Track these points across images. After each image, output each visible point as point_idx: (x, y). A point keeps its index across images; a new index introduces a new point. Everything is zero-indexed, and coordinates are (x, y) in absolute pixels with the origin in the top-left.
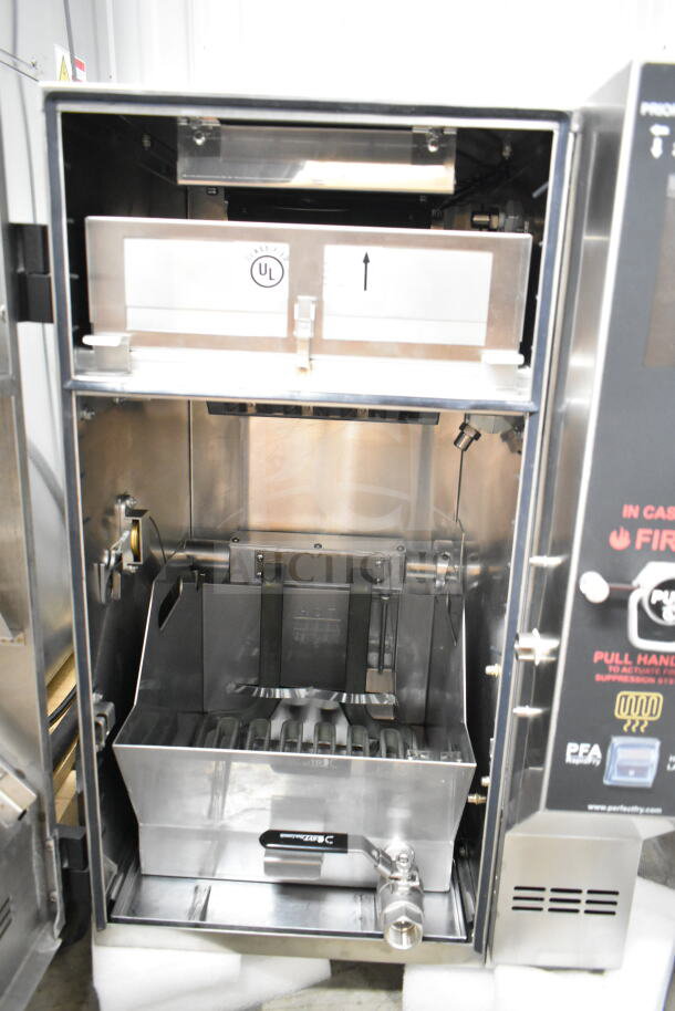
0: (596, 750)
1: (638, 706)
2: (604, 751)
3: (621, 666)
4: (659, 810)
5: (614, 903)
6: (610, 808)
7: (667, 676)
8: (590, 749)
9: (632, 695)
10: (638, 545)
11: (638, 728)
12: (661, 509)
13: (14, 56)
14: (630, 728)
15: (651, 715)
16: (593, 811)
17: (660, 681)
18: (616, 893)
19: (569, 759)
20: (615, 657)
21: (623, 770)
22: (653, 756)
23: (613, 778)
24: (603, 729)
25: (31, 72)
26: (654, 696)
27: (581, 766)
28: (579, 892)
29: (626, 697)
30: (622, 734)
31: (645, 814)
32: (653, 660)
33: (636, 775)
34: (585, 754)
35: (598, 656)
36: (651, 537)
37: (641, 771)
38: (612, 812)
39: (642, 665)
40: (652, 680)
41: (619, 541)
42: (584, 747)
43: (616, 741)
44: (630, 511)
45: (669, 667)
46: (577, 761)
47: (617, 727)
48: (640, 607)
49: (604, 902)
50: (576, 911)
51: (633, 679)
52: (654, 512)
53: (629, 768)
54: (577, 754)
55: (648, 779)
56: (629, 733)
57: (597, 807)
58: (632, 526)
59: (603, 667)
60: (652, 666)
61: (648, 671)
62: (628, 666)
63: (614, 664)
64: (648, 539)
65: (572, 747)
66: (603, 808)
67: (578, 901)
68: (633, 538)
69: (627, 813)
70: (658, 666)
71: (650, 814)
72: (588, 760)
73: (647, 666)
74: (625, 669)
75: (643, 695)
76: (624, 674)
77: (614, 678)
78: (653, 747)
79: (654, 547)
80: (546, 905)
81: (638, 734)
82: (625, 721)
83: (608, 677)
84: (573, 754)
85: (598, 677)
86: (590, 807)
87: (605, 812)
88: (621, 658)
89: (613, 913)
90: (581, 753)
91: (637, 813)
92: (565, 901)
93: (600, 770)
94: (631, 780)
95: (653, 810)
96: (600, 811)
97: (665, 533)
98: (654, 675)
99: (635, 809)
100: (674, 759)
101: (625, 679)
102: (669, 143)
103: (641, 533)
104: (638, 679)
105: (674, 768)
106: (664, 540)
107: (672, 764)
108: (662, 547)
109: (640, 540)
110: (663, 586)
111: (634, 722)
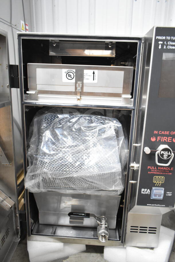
0: (149, 190)
1: (159, 179)
2: (151, 191)
3: (154, 170)
4: (164, 206)
5: (156, 231)
6: (152, 205)
7: (165, 172)
8: (147, 190)
9: (157, 177)
10: (158, 141)
11: (159, 185)
12: (163, 132)
13: (11, 23)
14: (157, 185)
15: (162, 182)
16: (148, 206)
17: (164, 174)
18: (156, 228)
19: (142, 193)
20: (153, 168)
21: (155, 195)
22: (163, 192)
23: (153, 197)
24: (150, 185)
25: (15, 27)
26: (162, 177)
27: (145, 194)
28: (147, 228)
29: (156, 177)
30: (155, 186)
32: (162, 168)
33: (159, 197)
34: (146, 191)
35: (149, 167)
36: (161, 138)
37: (160, 196)
38: (153, 206)
39: (159, 170)
41: (153, 139)
43: (153, 188)
44: (156, 132)
45: (166, 170)
46: (144, 193)
47: (154, 185)
48: (158, 155)
49: (153, 230)
50: (146, 233)
51: (157, 173)
52: (161, 133)
53: (157, 195)
54: (144, 191)
55: (162, 198)
56: (157, 186)
57: (149, 205)
58: (156, 136)
59: (150, 170)
60: (162, 170)
61: (161, 171)
62: (156, 170)
63: (152, 169)
64: (160, 139)
65: (143, 190)
66: (151, 205)
67: (146, 230)
68: (156, 139)
69: (156, 206)
70: (163, 170)
71: (162, 206)
72: (147, 193)
73: (160, 170)
74: (155, 171)
75: (160, 177)
76: (155, 172)
77: (153, 173)
78: (162, 190)
79: (162, 141)
80: (139, 231)
81: (159, 186)
82: (156, 183)
83: (151, 173)
84: (143, 191)
85: (149, 173)
86: (148, 205)
88: (154, 168)
89: (155, 233)
90: (145, 191)
91: (159, 206)
92: (143, 230)
93: (149, 196)
94: (157, 198)
95: (163, 206)
96: (150, 206)
97: (164, 137)
98: (163, 172)
99: (159, 205)
100: (168, 193)
101: (155, 173)
102: (163, 45)
103: (158, 137)
104: (158, 173)
105: (168, 195)
106: (164, 139)
107: (167, 194)
108: (164, 141)
109: (158, 139)
110: (163, 150)
111: (158, 183)
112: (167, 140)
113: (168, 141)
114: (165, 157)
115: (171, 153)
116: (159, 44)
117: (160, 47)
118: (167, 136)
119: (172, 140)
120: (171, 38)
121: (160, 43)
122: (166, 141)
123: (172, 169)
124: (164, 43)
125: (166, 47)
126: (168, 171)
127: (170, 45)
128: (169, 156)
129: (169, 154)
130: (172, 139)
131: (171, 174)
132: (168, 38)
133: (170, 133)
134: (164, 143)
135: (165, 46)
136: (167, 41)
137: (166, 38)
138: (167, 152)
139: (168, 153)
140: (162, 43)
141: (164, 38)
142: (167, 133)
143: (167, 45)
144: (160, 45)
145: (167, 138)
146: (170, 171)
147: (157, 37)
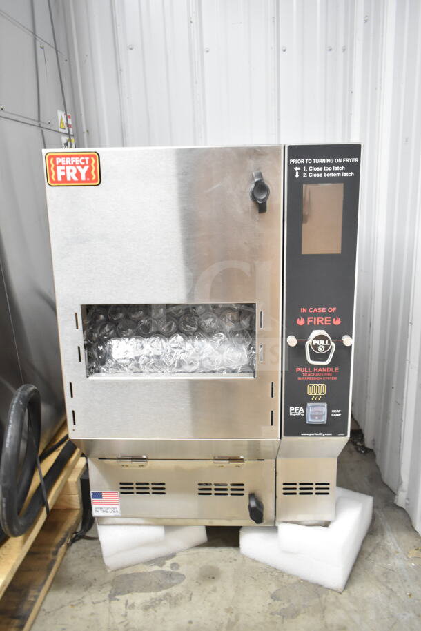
0: (302, 409)
1: (316, 390)
2: (305, 410)
4: (331, 434)
5: (328, 489)
6: (310, 434)
7: (326, 376)
8: (299, 409)
9: (313, 385)
10: (308, 324)
11: (317, 399)
12: (315, 309)
13: (39, 120)
14: (314, 399)
15: (322, 393)
16: (304, 436)
17: (324, 379)
18: (328, 484)
19: (291, 414)
20: (305, 370)
21: (313, 417)
22: (325, 410)
23: (310, 420)
24: (303, 401)
25: (48, 127)
26: (322, 385)
27: (296, 416)
28: (312, 484)
29: (311, 386)
30: (311, 401)
31: (325, 436)
32: (320, 370)
33: (319, 419)
34: (297, 411)
35: (298, 369)
36: (313, 320)
37: (320, 417)
38: (311, 436)
39: (316, 372)
40: (321, 378)
41: (301, 322)
42: (296, 409)
43: (309, 405)
44: (304, 310)
45: (327, 373)
46: (294, 415)
47: (309, 399)
48: (309, 346)
49: (323, 489)
50: (312, 493)
51: (313, 378)
52: (313, 310)
53: (316, 416)
54: (294, 411)
55: (324, 420)
56: (314, 401)
57: (305, 434)
58: (305, 316)
59: (300, 374)
60: (320, 372)
61: (318, 374)
63: (304, 372)
65: (291, 409)
66: (307, 434)
67: (312, 489)
68: (306, 321)
69: (317, 436)
70: (322, 372)
72: (299, 414)
74: (309, 374)
75: (318, 385)
76: (309, 376)
77: (305, 378)
78: (324, 406)
79: (315, 324)
80: (298, 491)
81: (318, 401)
82: (311, 396)
83: (302, 378)
84: (292, 411)
85: (299, 378)
86: (302, 434)
87: (309, 436)
88: (307, 369)
89: (328, 494)
90: (296, 411)
91: (321, 436)
92: (306, 489)
93: (303, 418)
94: (317, 421)
95: (328, 434)
96: (306, 436)
97: (318, 318)
98: (322, 376)
99: (320, 434)
100: (335, 411)
101: (310, 378)
102: (301, 172)
103: (309, 318)
104: (315, 378)
105: (335, 415)
106: (318, 321)
107: (333, 413)
108: (318, 324)
109: (309, 321)
110: (317, 338)
111: (315, 396)
112: (324, 322)
113: (326, 324)
114: (321, 350)
115: (329, 342)
116: (295, 171)
117: (297, 176)
118: (323, 315)
119: (331, 322)
120: (313, 161)
121: (296, 169)
122: (322, 324)
123: (336, 370)
124: (302, 169)
125: (307, 175)
126: (331, 375)
127: (312, 172)
128: (327, 347)
129: (327, 344)
130: (332, 319)
131: (335, 378)
132: (309, 161)
133: (327, 310)
134: (319, 327)
135: (305, 174)
136: (308, 165)
137: (305, 161)
138: (323, 341)
139: (325, 343)
140: (299, 169)
141: (302, 161)
142: (323, 311)
143: (308, 172)
144: (297, 173)
145: (323, 319)
146: (334, 374)
147: (291, 161)
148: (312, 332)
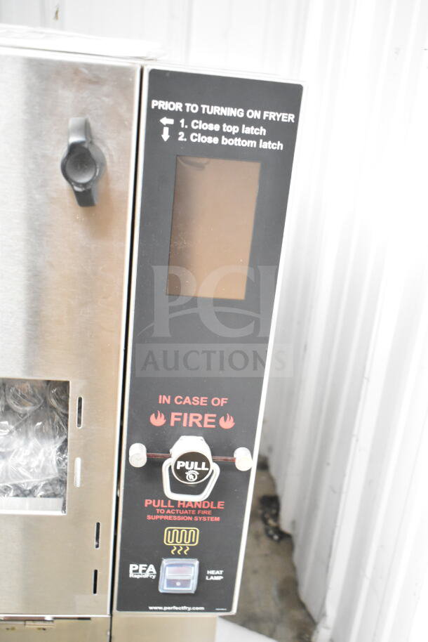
0: (152, 568)
1: (182, 536)
2: (158, 569)
3: (166, 509)
4: (202, 608)
6: (165, 608)
7: (201, 515)
8: (147, 568)
9: (175, 529)
10: (172, 424)
11: (182, 552)
12: (188, 398)
14: (176, 552)
15: (191, 543)
16: (154, 610)
17: (196, 519)
19: (131, 575)
20: (161, 503)
21: (171, 583)
22: (194, 570)
23: (164, 588)
24: (156, 554)
26: (192, 529)
27: (142, 579)
29: (171, 530)
30: (170, 556)
31: (192, 611)
33: (182, 586)
34: (144, 571)
35: (147, 502)
36: (182, 417)
37: (186, 583)
38: (167, 611)
39: (182, 508)
40: (190, 518)
41: (157, 421)
42: (141, 567)
43: (165, 562)
44: (164, 399)
45: (202, 509)
46: (138, 577)
47: (167, 552)
51: (175, 518)
52: (183, 400)
53: (176, 581)
54: (137, 571)
55: (192, 588)
56: (176, 556)
57: (156, 608)
58: (167, 410)
59: (152, 510)
61: (186, 512)
62: (171, 509)
63: (160, 508)
64: (179, 419)
65: (132, 567)
66: (160, 608)
68: (168, 419)
69: (178, 611)
70: (194, 509)
71: (196, 611)
72: (146, 575)
73: (185, 509)
74: (168, 511)
75: (184, 529)
76: (168, 515)
77: (161, 517)
78: (193, 565)
79: (185, 424)
81: (182, 556)
82: (172, 547)
83: (156, 517)
84: (134, 571)
85: (149, 517)
86: (151, 608)
87: (163, 611)
88: (166, 503)
90: (139, 571)
91: (186, 610)
93: (156, 581)
94: (178, 588)
95: (197, 608)
96: (158, 610)
97: (192, 415)
98: (193, 516)
99: (184, 608)
100: (212, 572)
101: (170, 518)
102: (174, 130)
103: (173, 414)
104: (179, 518)
105: (212, 578)
106: (191, 420)
107: (210, 576)
108: (191, 425)
109: (173, 420)
110: (184, 458)
111: (178, 547)
112: (202, 422)
113: (206, 425)
114: (191, 477)
115: (208, 465)
116: (162, 126)
117: (166, 136)
118: (202, 410)
119: (217, 423)
120: (200, 109)
121: (165, 121)
122: (199, 425)
123: (220, 505)
124: (177, 123)
125: (187, 136)
126: (209, 512)
127: (197, 131)
128: (202, 474)
129: (203, 468)
130: (217, 419)
131: (217, 519)
132: (192, 108)
133: (209, 402)
134: (194, 431)
135: (182, 134)
136: (189, 117)
137: (184, 107)
138: (197, 463)
139: (200, 466)
140: (171, 121)
141: (178, 106)
142: (202, 401)
143: (188, 132)
144: (166, 130)
145: (200, 417)
146: (215, 512)
147: (155, 103)
148: (177, 439)
